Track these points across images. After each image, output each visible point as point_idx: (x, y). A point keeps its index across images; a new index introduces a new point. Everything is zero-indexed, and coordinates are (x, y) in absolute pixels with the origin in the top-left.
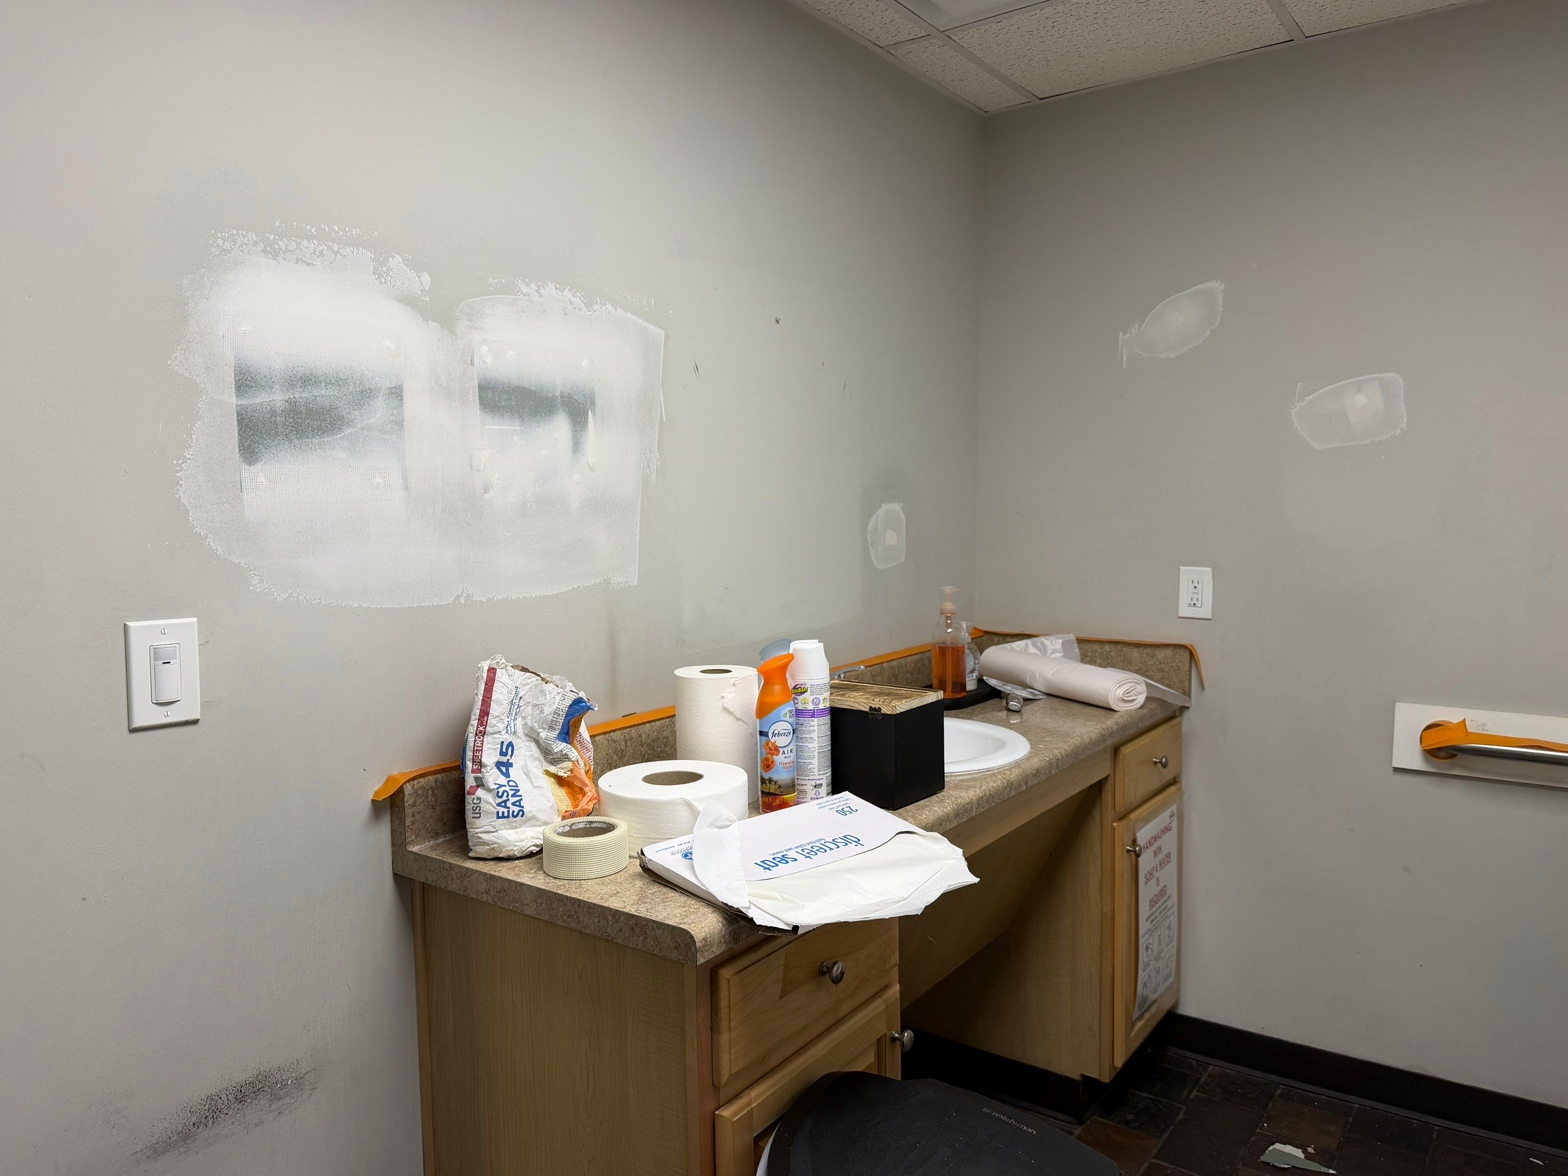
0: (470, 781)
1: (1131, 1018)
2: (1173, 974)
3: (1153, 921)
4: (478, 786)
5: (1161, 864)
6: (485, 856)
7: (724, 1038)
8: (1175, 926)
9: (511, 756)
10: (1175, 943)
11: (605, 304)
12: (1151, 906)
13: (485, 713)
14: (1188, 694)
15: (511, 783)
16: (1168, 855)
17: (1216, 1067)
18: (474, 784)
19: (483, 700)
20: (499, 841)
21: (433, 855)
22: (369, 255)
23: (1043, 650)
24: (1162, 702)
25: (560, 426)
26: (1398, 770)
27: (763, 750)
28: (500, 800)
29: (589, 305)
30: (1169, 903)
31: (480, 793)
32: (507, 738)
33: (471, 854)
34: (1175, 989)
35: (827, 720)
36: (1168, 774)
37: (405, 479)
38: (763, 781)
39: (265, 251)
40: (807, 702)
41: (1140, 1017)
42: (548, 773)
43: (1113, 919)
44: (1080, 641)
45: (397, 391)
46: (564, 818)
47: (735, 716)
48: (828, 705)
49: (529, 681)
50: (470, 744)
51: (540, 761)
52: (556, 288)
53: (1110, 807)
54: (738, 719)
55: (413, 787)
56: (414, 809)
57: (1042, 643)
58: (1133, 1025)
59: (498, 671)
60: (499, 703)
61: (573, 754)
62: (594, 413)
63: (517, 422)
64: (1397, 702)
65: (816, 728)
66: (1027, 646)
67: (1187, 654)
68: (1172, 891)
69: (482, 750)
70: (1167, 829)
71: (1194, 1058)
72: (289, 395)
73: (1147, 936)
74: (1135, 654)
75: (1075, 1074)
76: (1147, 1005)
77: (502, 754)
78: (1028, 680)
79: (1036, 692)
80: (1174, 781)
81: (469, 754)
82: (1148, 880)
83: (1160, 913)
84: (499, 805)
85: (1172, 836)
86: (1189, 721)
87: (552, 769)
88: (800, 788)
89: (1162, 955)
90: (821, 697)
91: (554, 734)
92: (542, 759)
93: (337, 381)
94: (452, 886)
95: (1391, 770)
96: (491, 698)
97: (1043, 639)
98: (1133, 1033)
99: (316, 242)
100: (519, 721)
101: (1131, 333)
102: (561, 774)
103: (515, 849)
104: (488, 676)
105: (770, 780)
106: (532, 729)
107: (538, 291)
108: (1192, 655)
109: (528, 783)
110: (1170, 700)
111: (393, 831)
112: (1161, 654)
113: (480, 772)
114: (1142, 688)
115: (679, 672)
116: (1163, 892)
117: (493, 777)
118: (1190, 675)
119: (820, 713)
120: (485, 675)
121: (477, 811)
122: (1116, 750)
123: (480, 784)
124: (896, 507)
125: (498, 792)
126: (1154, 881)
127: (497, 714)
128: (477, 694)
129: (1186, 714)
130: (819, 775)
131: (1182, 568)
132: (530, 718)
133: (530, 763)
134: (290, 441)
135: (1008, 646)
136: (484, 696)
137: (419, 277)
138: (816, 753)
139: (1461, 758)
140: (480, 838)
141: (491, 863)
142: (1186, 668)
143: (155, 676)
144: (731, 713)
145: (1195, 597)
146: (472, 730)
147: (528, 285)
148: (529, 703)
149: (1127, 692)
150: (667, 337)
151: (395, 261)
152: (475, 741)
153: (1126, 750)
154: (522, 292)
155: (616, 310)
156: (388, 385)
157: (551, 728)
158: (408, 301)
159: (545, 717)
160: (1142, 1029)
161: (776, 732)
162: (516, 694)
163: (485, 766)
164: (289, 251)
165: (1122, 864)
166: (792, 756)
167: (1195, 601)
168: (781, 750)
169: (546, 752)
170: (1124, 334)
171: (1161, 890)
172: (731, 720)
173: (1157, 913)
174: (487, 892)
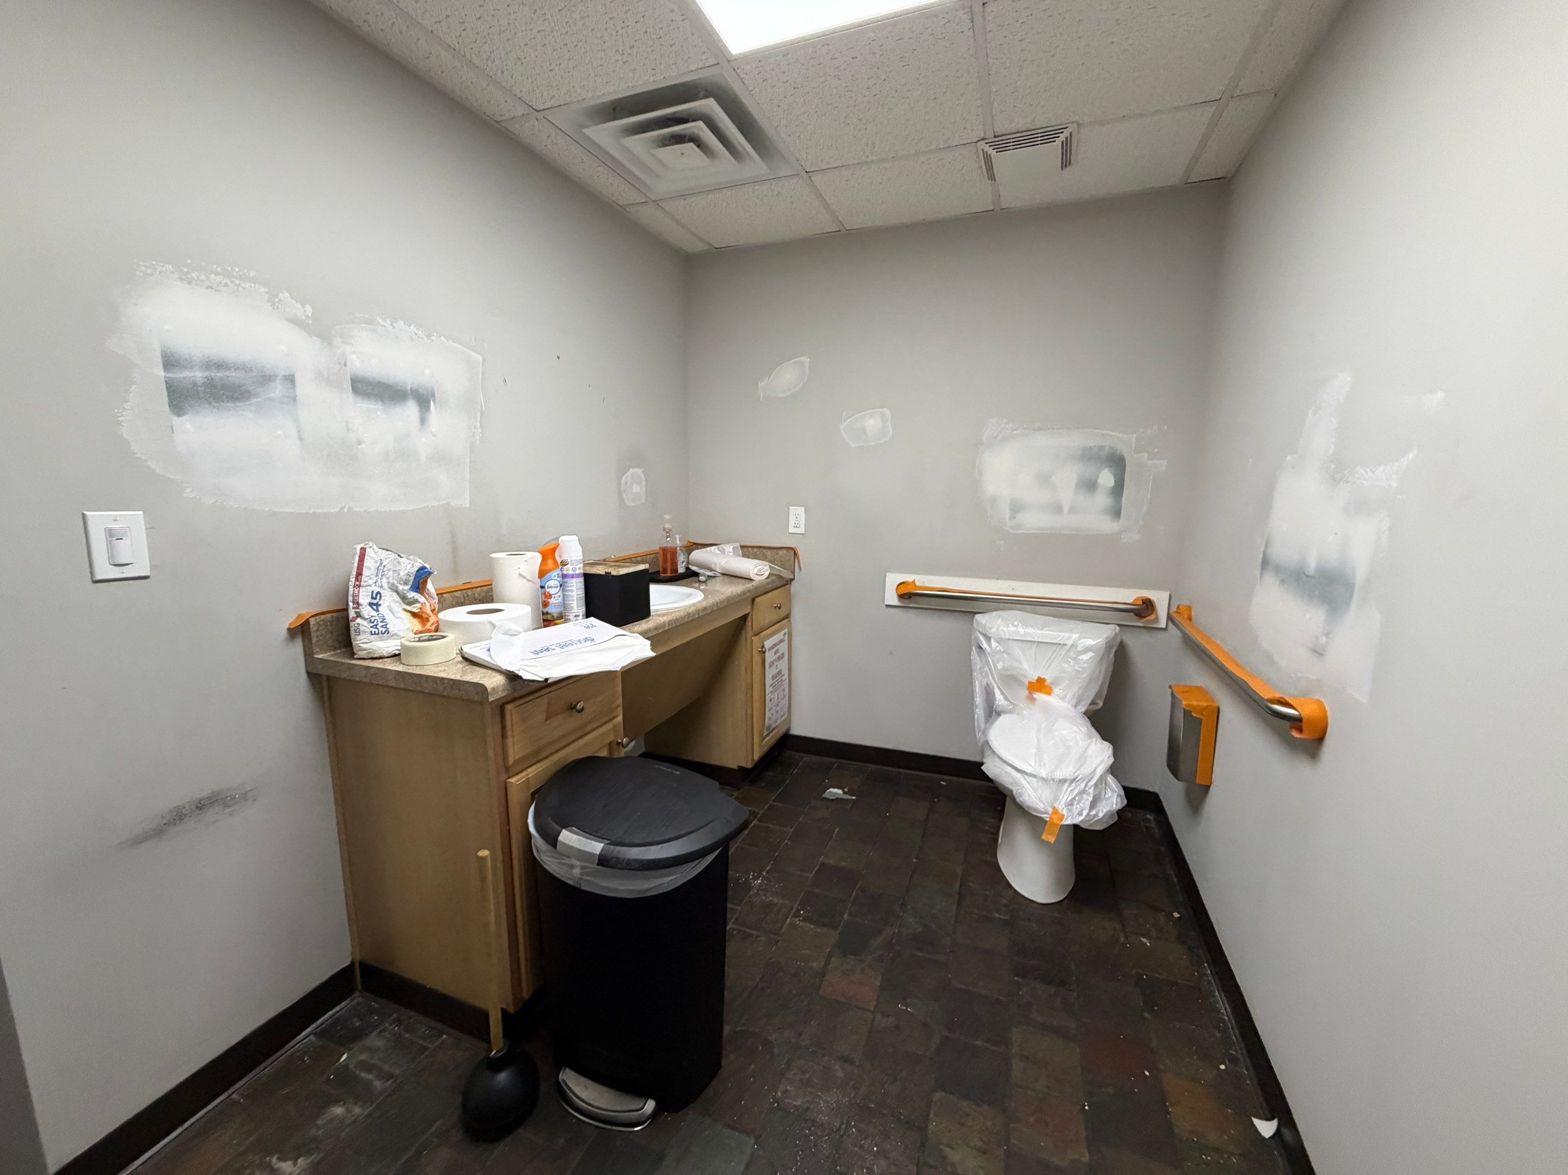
0: (352, 614)
1: (762, 735)
2: (787, 713)
3: (774, 686)
4: (357, 617)
5: (778, 658)
6: (365, 657)
7: (510, 741)
8: (787, 690)
9: (380, 599)
10: (787, 698)
11: (440, 337)
12: (773, 679)
13: (359, 574)
14: (793, 573)
15: (380, 615)
16: (783, 654)
17: (807, 758)
18: (355, 615)
19: (358, 567)
20: (373, 648)
21: (332, 659)
22: (263, 290)
23: (723, 552)
24: (780, 577)
25: (411, 408)
26: (887, 606)
27: (543, 596)
28: (372, 624)
29: (429, 337)
30: (783, 678)
31: (359, 620)
32: (377, 589)
33: (356, 656)
34: (788, 720)
35: (582, 580)
36: (783, 613)
37: (299, 432)
38: (543, 614)
39: (180, 279)
40: (569, 570)
41: (767, 735)
42: (405, 610)
43: (752, 686)
44: (742, 547)
45: (290, 377)
46: (415, 634)
47: (527, 579)
48: (582, 571)
49: (389, 556)
50: (351, 592)
51: (400, 604)
52: (405, 324)
53: (750, 628)
54: (529, 581)
55: (316, 620)
56: (318, 633)
57: (723, 548)
58: (764, 739)
59: (368, 550)
60: (369, 569)
61: (422, 599)
62: (434, 401)
63: (380, 403)
64: (887, 573)
65: (574, 584)
66: (714, 550)
67: (793, 552)
68: (785, 672)
69: (359, 596)
70: (782, 641)
71: (797, 755)
72: (207, 374)
73: (770, 694)
74: (769, 553)
75: (735, 766)
76: (771, 729)
77: (372, 598)
78: (713, 567)
79: (716, 573)
80: (788, 616)
81: (350, 598)
82: (770, 666)
83: (778, 683)
84: (372, 627)
85: (785, 644)
86: (795, 586)
87: (408, 608)
88: (567, 617)
89: (779, 704)
90: (577, 567)
91: (407, 587)
92: (401, 602)
93: (244, 368)
94: (344, 675)
95: (884, 606)
96: (363, 565)
97: (723, 545)
98: (764, 743)
99: (221, 277)
100: (384, 580)
101: (764, 382)
102: (414, 610)
103: (384, 652)
104: (360, 553)
105: (547, 613)
106: (393, 584)
107: (392, 324)
108: (795, 554)
109: (391, 615)
110: (783, 575)
111: (304, 647)
112: (781, 552)
113: (358, 608)
114: (767, 568)
115: (493, 555)
116: (780, 672)
117: (367, 611)
118: (795, 563)
119: (578, 576)
120: (358, 552)
121: (358, 631)
122: (753, 600)
123: (359, 615)
124: (639, 471)
125: (371, 620)
126: (774, 666)
127: (368, 574)
128: (353, 563)
129: (793, 583)
130: (578, 610)
131: (790, 507)
132: (392, 578)
133: (393, 604)
134: (210, 404)
135: (704, 550)
136: (358, 564)
137: (304, 307)
138: (575, 598)
139: (914, 598)
140: (360, 646)
141: (369, 661)
142: (793, 559)
143: (111, 549)
144: (524, 577)
145: (797, 522)
146: (351, 584)
147: (385, 320)
148: (390, 569)
149: (760, 570)
150: (484, 360)
151: (284, 295)
152: (354, 590)
153: (758, 600)
154: (380, 324)
155: (448, 341)
156: (283, 373)
157: (405, 584)
158: (295, 321)
159: (401, 577)
160: (770, 740)
161: (550, 586)
162: (381, 564)
163: (362, 605)
164: (200, 280)
165: (757, 658)
166: (560, 600)
167: (796, 525)
168: (553, 596)
169: (403, 598)
170: (761, 382)
171: (779, 672)
172: (525, 581)
173: (776, 683)
174: (366, 676)
